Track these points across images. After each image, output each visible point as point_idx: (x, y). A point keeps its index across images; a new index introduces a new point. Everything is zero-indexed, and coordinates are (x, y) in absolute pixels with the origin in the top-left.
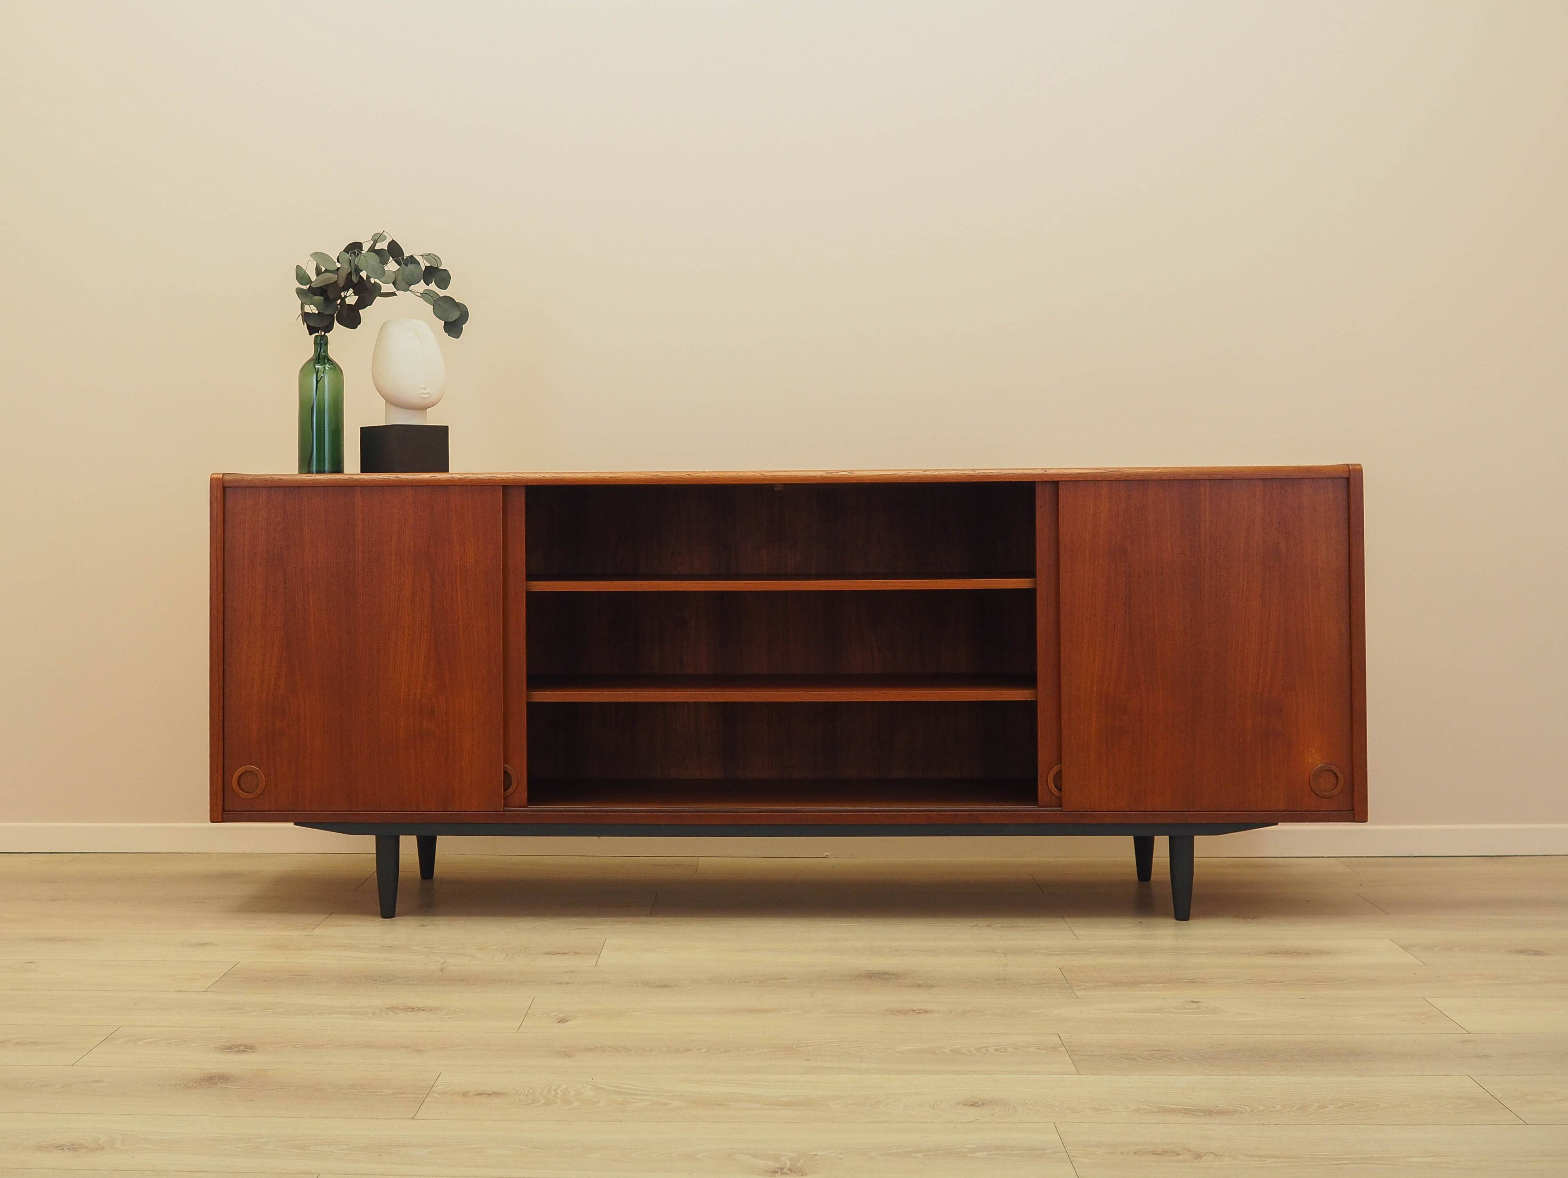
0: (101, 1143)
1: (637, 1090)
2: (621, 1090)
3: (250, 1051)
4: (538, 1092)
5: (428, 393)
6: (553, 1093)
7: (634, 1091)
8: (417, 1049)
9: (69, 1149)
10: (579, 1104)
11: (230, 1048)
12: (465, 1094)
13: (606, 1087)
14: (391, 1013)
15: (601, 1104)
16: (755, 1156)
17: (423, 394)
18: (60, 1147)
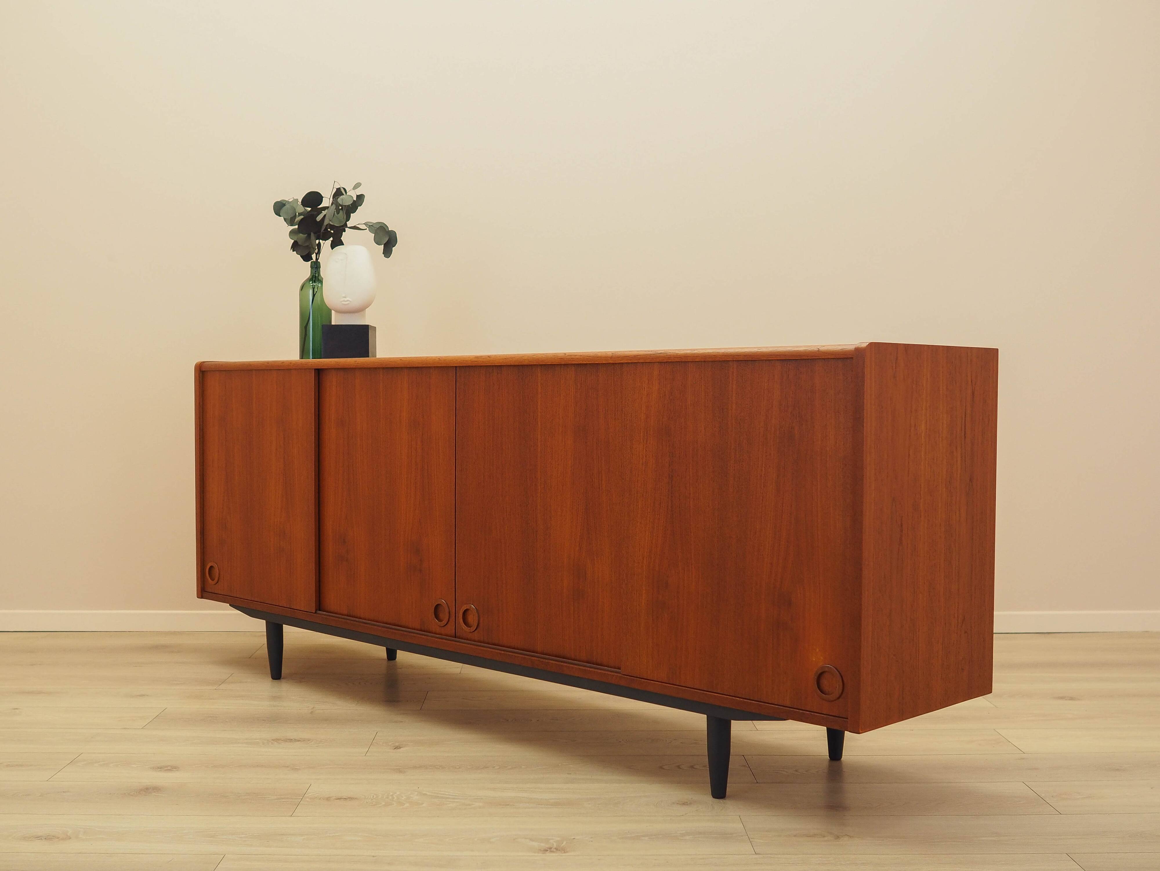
0: (68, 834)
1: (450, 795)
2: (438, 795)
3: (175, 769)
4: (380, 797)
5: (348, 301)
6: (390, 798)
7: (448, 796)
8: (294, 768)
9: (45, 839)
10: (408, 805)
11: (161, 768)
12: (328, 799)
13: (428, 793)
14: (276, 743)
15: (424, 805)
16: (531, 840)
17: (344, 301)
18: (39, 838)
